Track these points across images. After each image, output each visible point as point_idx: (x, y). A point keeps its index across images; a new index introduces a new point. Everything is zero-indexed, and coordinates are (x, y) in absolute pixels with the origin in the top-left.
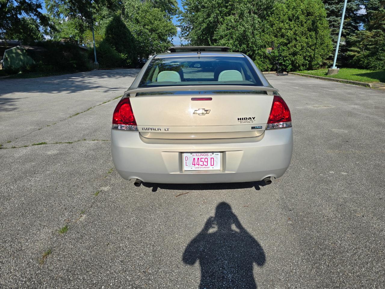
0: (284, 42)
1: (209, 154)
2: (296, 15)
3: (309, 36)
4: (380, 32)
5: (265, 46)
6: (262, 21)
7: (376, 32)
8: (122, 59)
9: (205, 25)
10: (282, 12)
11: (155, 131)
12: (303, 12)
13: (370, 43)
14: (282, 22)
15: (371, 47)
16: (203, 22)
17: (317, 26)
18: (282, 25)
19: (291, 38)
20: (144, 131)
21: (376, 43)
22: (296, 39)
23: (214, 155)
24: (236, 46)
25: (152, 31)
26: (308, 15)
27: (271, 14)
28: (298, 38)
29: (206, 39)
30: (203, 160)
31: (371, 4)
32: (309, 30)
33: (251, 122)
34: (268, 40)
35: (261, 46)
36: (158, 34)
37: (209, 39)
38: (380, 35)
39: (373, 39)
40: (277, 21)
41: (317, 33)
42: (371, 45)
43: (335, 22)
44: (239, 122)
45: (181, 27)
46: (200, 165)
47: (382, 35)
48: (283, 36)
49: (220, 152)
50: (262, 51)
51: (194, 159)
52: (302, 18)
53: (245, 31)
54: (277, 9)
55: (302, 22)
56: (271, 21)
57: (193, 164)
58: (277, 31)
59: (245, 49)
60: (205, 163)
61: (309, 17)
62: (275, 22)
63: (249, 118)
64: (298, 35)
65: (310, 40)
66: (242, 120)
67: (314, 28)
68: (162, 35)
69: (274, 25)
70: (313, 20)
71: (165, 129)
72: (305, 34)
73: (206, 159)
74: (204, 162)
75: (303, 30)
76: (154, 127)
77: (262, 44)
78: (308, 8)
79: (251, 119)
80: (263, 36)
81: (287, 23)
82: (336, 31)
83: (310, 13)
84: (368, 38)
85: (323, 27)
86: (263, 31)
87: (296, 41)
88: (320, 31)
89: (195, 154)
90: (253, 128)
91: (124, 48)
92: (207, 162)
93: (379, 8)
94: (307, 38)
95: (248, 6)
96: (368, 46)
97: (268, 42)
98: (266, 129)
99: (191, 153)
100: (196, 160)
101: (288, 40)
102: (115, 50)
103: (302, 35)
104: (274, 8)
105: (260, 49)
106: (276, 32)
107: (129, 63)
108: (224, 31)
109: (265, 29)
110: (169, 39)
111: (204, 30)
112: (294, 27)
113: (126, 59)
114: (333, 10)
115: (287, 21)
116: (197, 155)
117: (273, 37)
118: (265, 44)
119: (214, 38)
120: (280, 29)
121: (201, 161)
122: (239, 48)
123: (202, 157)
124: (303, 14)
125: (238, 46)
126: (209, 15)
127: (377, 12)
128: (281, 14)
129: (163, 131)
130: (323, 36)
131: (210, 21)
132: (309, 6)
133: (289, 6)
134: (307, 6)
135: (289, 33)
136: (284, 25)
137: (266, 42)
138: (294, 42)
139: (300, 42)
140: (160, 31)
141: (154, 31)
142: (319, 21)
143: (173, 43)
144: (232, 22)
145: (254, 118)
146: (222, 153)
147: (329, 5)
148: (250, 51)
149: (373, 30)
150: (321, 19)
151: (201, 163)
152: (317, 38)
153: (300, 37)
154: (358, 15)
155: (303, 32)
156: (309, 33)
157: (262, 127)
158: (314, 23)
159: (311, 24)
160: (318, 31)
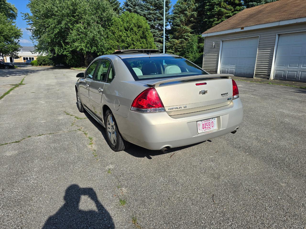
0: (125, 46)
1: (211, 119)
2: (131, 27)
3: (142, 42)
4: (184, 40)
5: (111, 49)
6: (106, 30)
7: (181, 40)
9: (57, 31)
10: (119, 24)
11: (177, 109)
12: (135, 25)
13: (179, 47)
14: (121, 31)
15: (180, 50)
16: (55, 27)
17: (146, 35)
18: (121, 33)
19: (130, 43)
20: (170, 110)
21: (182, 47)
22: (133, 44)
23: (213, 120)
24: (88, 48)
26: (138, 28)
27: (112, 25)
28: (135, 43)
29: (59, 42)
30: (208, 124)
31: (176, 23)
32: (142, 38)
33: (226, 96)
34: (113, 44)
35: (108, 49)
36: (4, 36)
37: (62, 42)
38: (184, 42)
39: (180, 45)
40: (117, 30)
41: (146, 40)
42: (180, 49)
43: (155, 33)
44: (222, 97)
45: (31, 30)
46: (206, 128)
47: (185, 42)
48: (123, 41)
49: (216, 117)
50: (109, 52)
51: (203, 124)
52: (135, 29)
53: (94, 36)
54: (115, 21)
55: (135, 32)
56: (112, 30)
57: (203, 128)
58: (118, 37)
59: (95, 50)
61: (139, 29)
62: (115, 31)
64: (135, 41)
65: (143, 45)
66: (223, 95)
67: (144, 37)
68: (9, 37)
69: (115, 33)
70: (142, 31)
71: (184, 107)
72: (139, 41)
73: (209, 123)
74: (208, 125)
75: (137, 38)
76: (177, 107)
77: (108, 47)
78: (138, 22)
80: (108, 41)
81: (124, 32)
82: (156, 39)
83: (140, 26)
84: (177, 44)
85: (150, 36)
86: (108, 37)
87: (134, 46)
88: (148, 39)
89: (203, 121)
90: (228, 99)
92: (210, 125)
93: (180, 25)
94: (141, 43)
95: (93, 18)
96: (178, 49)
97: (113, 46)
98: (233, 99)
99: (201, 121)
100: (204, 125)
101: (128, 44)
103: (137, 41)
104: (113, 21)
105: (108, 51)
106: (117, 39)
108: (76, 36)
109: (109, 36)
110: (16, 41)
111: (56, 34)
112: (131, 35)
114: (152, 25)
115: (124, 31)
116: (204, 121)
117: (116, 42)
118: (111, 47)
119: (66, 41)
120: (121, 36)
121: (207, 125)
122: (90, 50)
123: (207, 122)
124: (135, 27)
125: (90, 48)
126: (59, 22)
127: (180, 28)
128: (119, 25)
129: (183, 108)
130: (151, 42)
131: (61, 28)
132: (138, 21)
133: (123, 20)
134: (137, 21)
135: (128, 40)
136: (122, 33)
137: (111, 46)
138: (132, 46)
139: (137, 46)
142: (146, 32)
143: (20, 44)
144: (82, 29)
145: (227, 93)
146: (217, 118)
147: (149, 21)
148: (100, 52)
149: (180, 39)
150: (147, 31)
151: (207, 127)
152: (147, 44)
153: (136, 42)
154: (167, 29)
155: (137, 39)
156: (142, 40)
157: (231, 98)
158: (143, 33)
159: (142, 34)
160: (147, 39)
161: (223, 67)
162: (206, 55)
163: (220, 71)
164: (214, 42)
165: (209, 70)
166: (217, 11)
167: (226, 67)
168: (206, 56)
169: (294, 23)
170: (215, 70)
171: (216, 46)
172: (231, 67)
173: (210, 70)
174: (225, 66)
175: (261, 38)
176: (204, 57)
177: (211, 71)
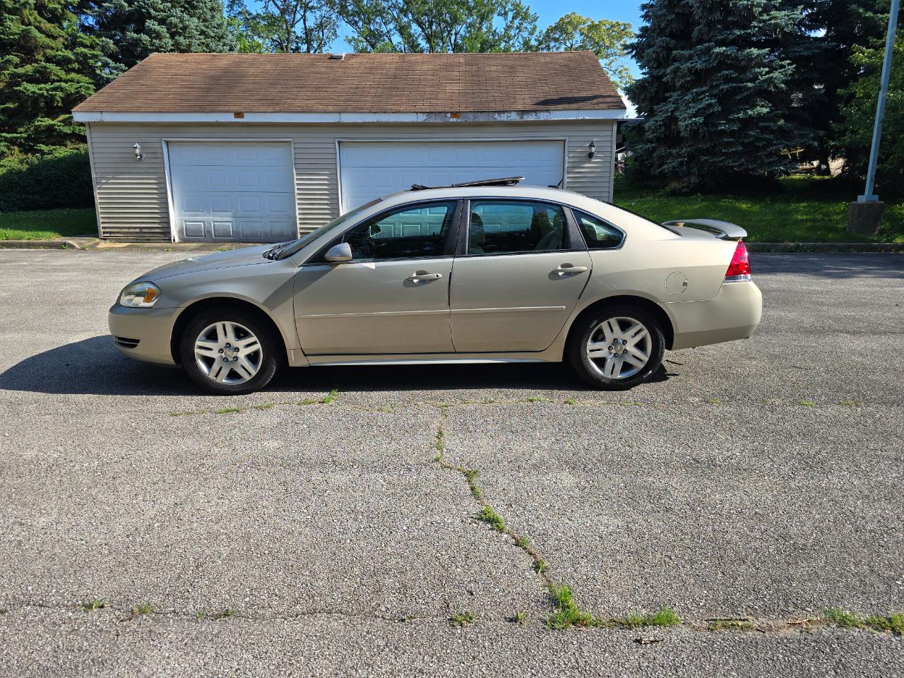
161: (187, 218)
162: (103, 181)
163: (181, 232)
164: (138, 143)
165: (131, 230)
166: (16, 34)
167: (199, 218)
168: (106, 183)
169: (373, 123)
170: (158, 228)
171: (144, 155)
172: (219, 219)
173: (138, 230)
174: (195, 215)
175: (297, 146)
176: (99, 189)
177: (144, 231)
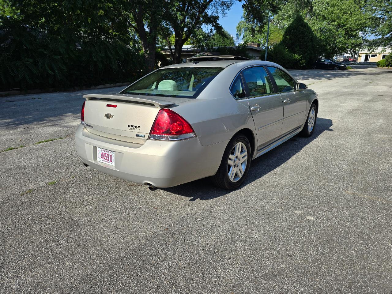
1: (110, 151)
8: (295, 60)
23: (112, 154)
25: (339, 26)
30: (106, 155)
33: (136, 130)
44: (128, 129)
46: (104, 158)
57: (101, 157)
60: (108, 158)
63: (136, 126)
66: (130, 127)
73: (108, 155)
79: (137, 127)
90: (138, 135)
91: (300, 48)
98: (149, 138)
100: (103, 154)
102: (288, 51)
107: (303, 63)
113: (300, 60)
116: (103, 150)
140: (348, 26)
141: (342, 27)
145: (139, 127)
157: (144, 136)
